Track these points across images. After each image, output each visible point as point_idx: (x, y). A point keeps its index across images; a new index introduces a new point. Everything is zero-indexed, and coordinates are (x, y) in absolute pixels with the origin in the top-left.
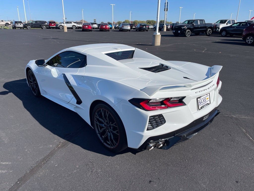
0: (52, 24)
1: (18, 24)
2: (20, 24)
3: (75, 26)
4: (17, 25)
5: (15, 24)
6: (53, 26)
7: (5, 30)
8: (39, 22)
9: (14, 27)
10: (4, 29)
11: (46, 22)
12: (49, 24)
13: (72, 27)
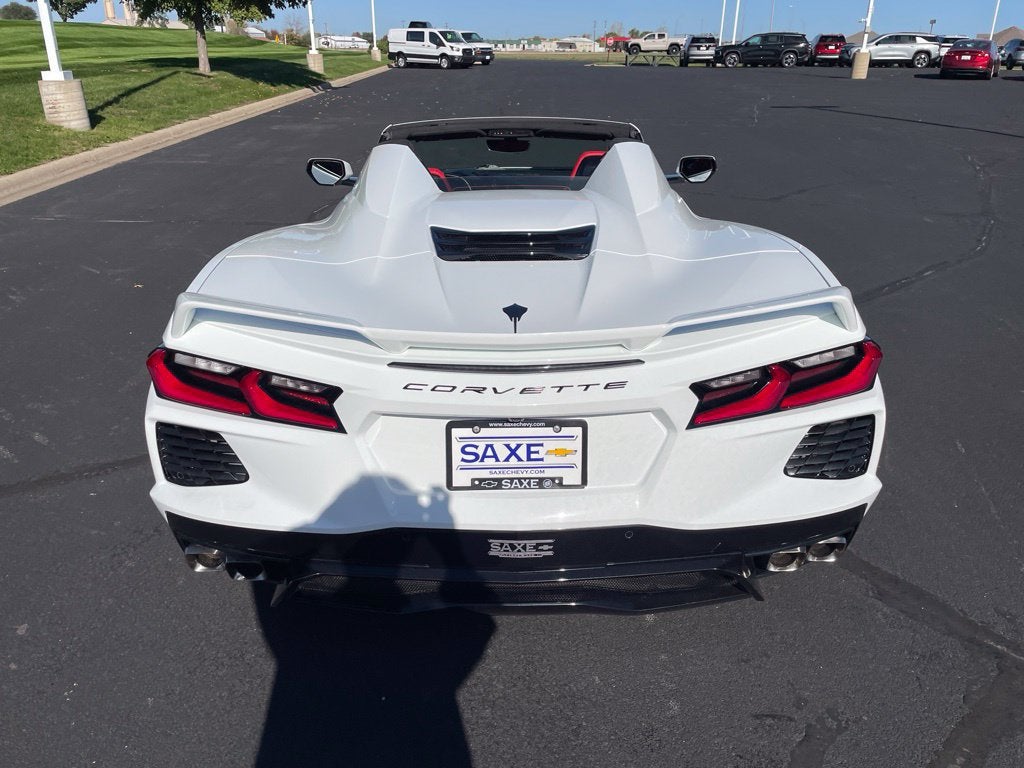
0: (827, 46)
1: (699, 48)
2: (707, 49)
3: (928, 53)
4: (694, 51)
5: (690, 46)
6: (833, 52)
7: (662, 68)
8: (775, 39)
9: (685, 62)
10: (660, 65)
11: (802, 38)
12: (818, 47)
13: (914, 58)
